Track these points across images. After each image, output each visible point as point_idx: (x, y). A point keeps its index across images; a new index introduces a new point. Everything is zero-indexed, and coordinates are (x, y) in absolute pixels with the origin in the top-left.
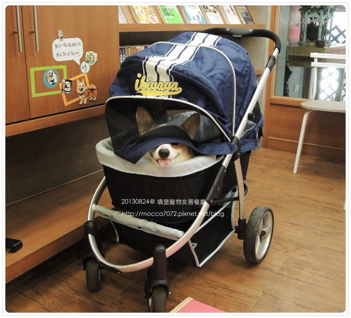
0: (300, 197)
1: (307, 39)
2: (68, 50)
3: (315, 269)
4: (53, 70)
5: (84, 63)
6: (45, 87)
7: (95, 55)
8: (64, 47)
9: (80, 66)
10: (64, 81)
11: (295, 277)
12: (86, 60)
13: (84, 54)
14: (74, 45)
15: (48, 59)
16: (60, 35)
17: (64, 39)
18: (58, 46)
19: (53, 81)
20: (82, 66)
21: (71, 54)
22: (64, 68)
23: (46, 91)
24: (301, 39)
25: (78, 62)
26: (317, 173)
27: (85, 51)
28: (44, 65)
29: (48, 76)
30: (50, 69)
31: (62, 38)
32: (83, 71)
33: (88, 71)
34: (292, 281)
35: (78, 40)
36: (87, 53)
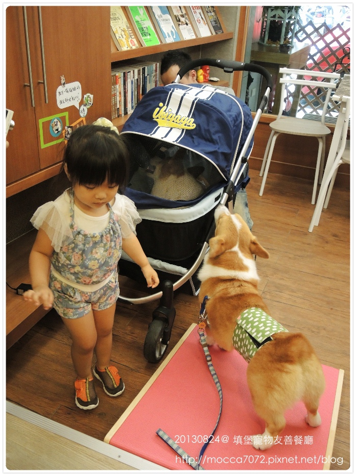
0: (270, 220)
1: (269, 39)
2: (69, 95)
3: (293, 291)
4: (57, 118)
5: (82, 107)
6: (52, 136)
7: (92, 96)
8: (65, 93)
9: (79, 111)
10: (66, 127)
11: (277, 300)
12: (84, 103)
13: (83, 97)
14: (74, 89)
15: (53, 108)
16: (63, 82)
17: (66, 85)
18: (61, 93)
19: (57, 130)
20: (81, 110)
21: (71, 99)
22: (66, 114)
23: (53, 141)
24: (262, 39)
25: (78, 107)
26: (282, 193)
27: (83, 94)
28: (50, 115)
29: (54, 125)
30: (55, 118)
31: (64, 84)
32: (82, 115)
33: (85, 115)
34: (275, 303)
35: (77, 84)
36: (85, 96)
